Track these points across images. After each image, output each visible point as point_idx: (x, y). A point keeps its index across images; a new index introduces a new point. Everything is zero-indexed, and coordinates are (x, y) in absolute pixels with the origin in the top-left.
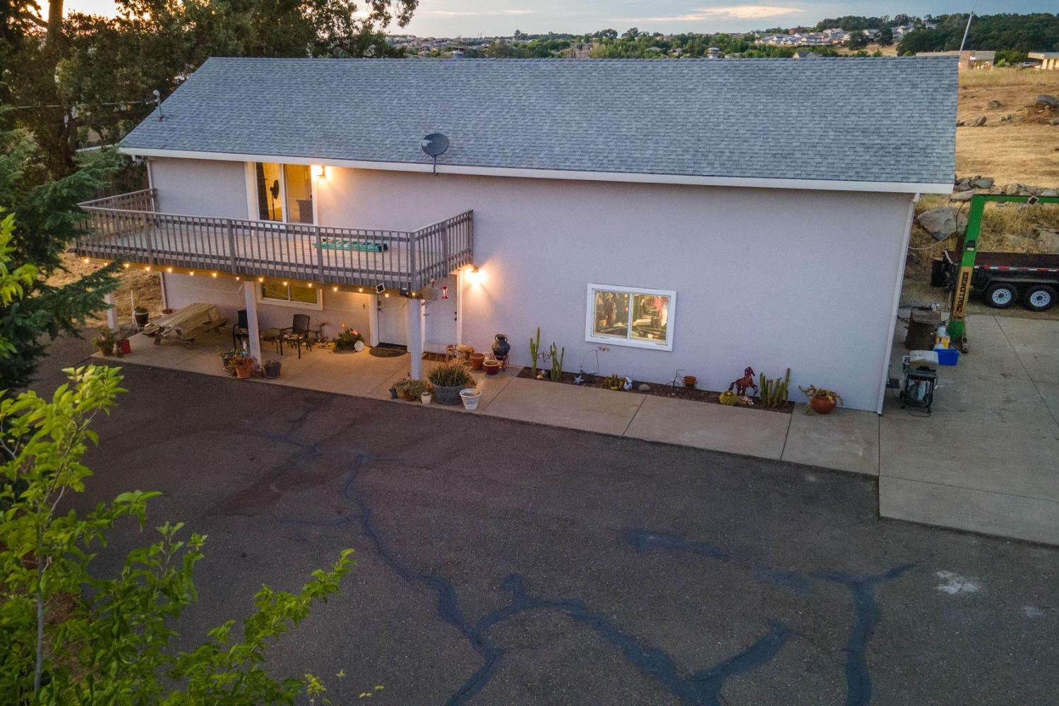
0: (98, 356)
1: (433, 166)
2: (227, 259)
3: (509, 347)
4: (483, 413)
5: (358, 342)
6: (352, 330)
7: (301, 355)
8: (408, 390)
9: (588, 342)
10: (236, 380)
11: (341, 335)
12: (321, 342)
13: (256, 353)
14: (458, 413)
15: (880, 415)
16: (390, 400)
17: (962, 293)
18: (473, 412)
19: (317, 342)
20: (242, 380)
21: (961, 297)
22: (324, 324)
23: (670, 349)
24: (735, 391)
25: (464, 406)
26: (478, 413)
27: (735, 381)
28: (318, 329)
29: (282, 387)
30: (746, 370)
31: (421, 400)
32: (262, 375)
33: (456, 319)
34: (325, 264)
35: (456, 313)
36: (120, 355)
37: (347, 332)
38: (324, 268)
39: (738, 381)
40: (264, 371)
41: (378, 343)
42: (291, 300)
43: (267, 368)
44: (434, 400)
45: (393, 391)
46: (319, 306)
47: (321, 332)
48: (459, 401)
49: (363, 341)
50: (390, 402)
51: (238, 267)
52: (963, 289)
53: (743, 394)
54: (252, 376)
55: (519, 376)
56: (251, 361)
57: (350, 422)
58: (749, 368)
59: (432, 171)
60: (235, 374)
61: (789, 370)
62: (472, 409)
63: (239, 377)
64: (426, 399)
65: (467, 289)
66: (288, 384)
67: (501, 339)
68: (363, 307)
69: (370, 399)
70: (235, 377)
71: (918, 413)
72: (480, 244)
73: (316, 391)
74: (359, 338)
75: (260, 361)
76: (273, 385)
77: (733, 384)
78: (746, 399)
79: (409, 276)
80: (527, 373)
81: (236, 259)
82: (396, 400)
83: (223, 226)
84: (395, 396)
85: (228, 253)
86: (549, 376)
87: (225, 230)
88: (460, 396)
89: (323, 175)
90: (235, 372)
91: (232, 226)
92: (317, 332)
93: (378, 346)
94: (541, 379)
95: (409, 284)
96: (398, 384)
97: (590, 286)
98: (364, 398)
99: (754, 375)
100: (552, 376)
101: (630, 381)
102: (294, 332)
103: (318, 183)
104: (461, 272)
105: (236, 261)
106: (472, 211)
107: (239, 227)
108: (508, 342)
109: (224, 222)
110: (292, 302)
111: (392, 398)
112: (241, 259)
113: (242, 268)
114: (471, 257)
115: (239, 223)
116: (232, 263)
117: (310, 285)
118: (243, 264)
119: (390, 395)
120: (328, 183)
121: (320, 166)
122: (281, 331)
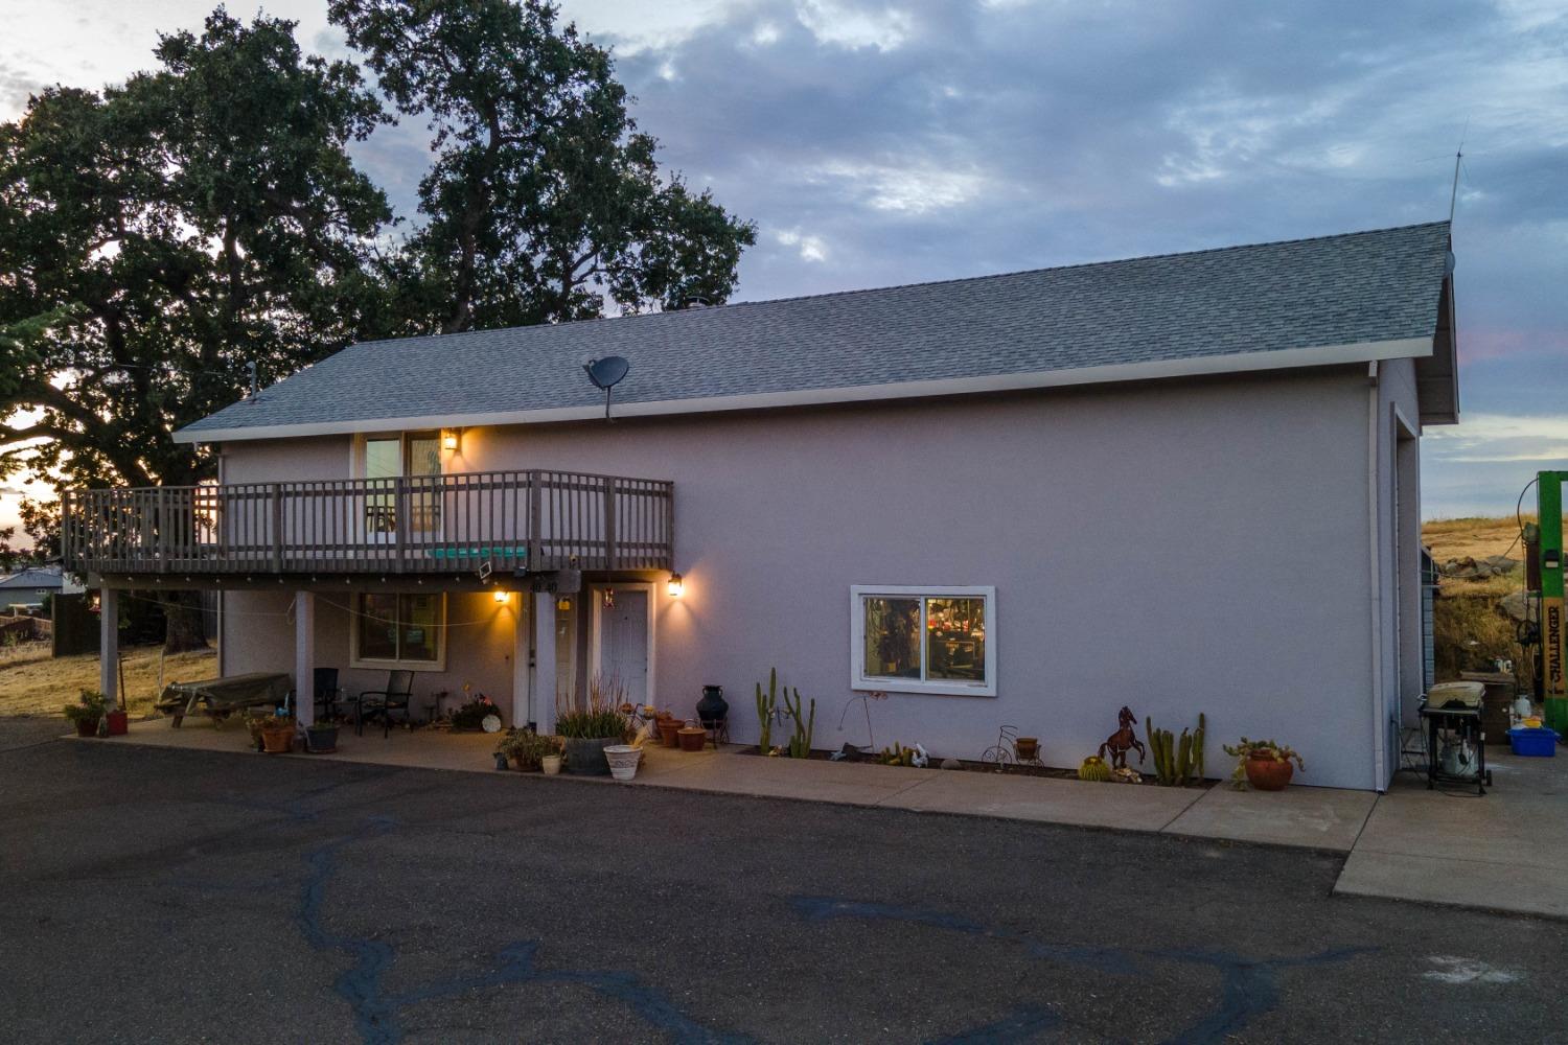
0: (73, 738)
1: (605, 407)
3: (725, 707)
5: (489, 716)
6: (483, 697)
9: (857, 691)
10: (257, 756)
11: (464, 707)
12: (434, 722)
15: (1381, 793)
16: (497, 772)
17: (1554, 645)
18: (625, 782)
19: (428, 723)
20: (271, 755)
21: (1554, 652)
23: (994, 694)
24: (1108, 759)
26: (634, 782)
27: (1106, 741)
28: (433, 704)
30: (1121, 714)
31: (541, 769)
32: (302, 746)
33: (647, 669)
35: (647, 658)
36: (102, 735)
37: (476, 702)
38: (404, 547)
39: (1111, 739)
40: (309, 741)
41: (525, 724)
42: (401, 658)
43: (315, 735)
44: (564, 767)
45: (499, 756)
46: (439, 664)
47: (437, 707)
49: (498, 716)
50: (498, 775)
51: (282, 561)
52: (1555, 638)
53: (1123, 765)
55: (739, 753)
58: (1126, 708)
59: (604, 416)
60: (262, 748)
61: (1202, 715)
62: (623, 777)
63: (266, 751)
64: (551, 765)
65: (663, 614)
67: (713, 691)
68: (504, 660)
70: (258, 753)
71: (1459, 794)
72: (685, 539)
74: (494, 710)
77: (1102, 747)
78: (1128, 772)
79: (528, 545)
80: (754, 751)
81: (280, 548)
82: (505, 773)
83: (267, 496)
85: (270, 542)
86: (788, 753)
88: (605, 755)
89: (458, 450)
90: (262, 742)
91: (280, 495)
92: (432, 709)
94: (777, 757)
97: (856, 589)
99: (1135, 722)
100: (795, 752)
101: (923, 752)
102: (387, 699)
103: (449, 462)
104: (654, 585)
105: (280, 552)
106: (672, 483)
107: (288, 494)
108: (723, 697)
109: (270, 489)
110: (402, 661)
111: (499, 769)
112: (288, 548)
113: (289, 562)
114: (669, 557)
115: (290, 488)
116: (275, 555)
117: (384, 580)
118: (290, 554)
119: (495, 763)
120: (466, 463)
121: (454, 435)
122: (362, 694)
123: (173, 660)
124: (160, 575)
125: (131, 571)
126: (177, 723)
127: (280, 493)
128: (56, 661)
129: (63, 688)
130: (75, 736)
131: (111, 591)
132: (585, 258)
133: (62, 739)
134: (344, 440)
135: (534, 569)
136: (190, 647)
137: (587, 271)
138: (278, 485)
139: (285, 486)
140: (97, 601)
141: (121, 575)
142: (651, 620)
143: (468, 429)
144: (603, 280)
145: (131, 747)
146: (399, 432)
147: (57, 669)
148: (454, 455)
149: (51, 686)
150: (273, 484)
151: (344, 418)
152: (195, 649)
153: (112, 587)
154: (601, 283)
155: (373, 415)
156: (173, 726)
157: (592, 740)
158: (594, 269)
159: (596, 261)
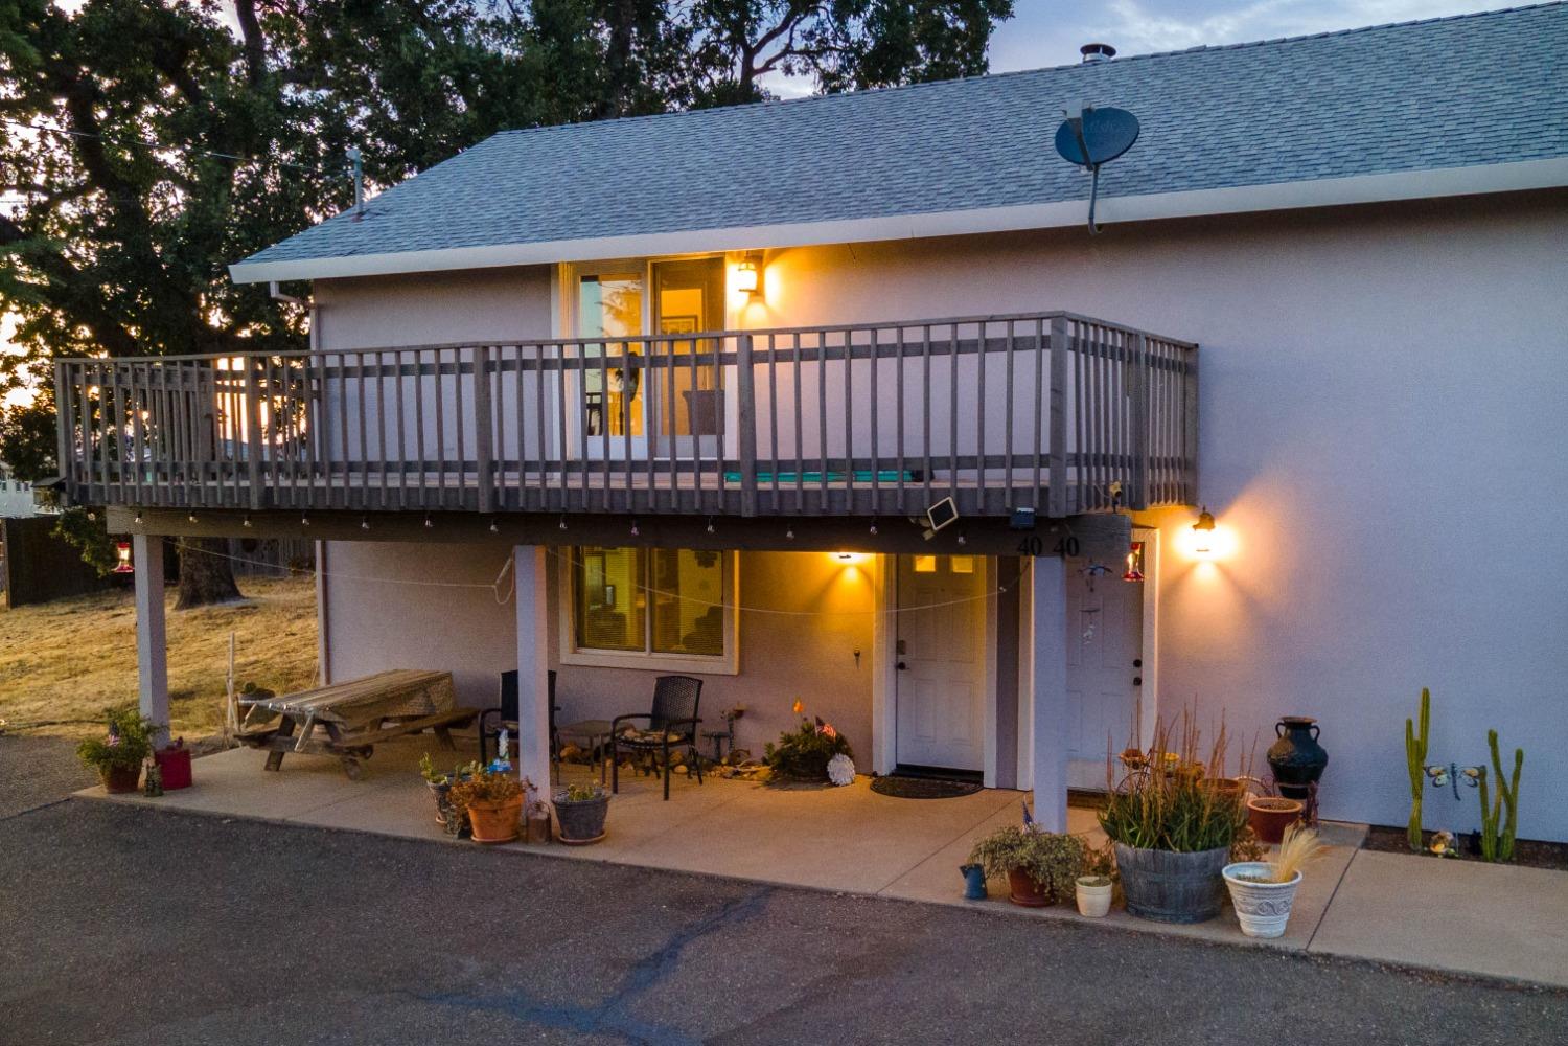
0: (97, 795)
1: (1087, 203)
2: (466, 467)
3: (1323, 755)
4: (1314, 948)
5: (839, 757)
6: (820, 723)
7: (671, 793)
8: (1030, 865)
10: (463, 849)
11: (788, 739)
12: (729, 764)
13: (535, 768)
14: (1218, 946)
16: (962, 903)
18: (1276, 945)
19: (720, 764)
20: (488, 847)
22: (740, 714)
25: (1236, 925)
26: (1296, 944)
28: (722, 727)
29: (604, 865)
31: (1072, 904)
32: (545, 831)
33: (1138, 682)
34: (763, 453)
35: (1138, 664)
36: (153, 790)
37: (808, 731)
38: (758, 468)
40: (555, 821)
41: (893, 764)
42: (653, 650)
43: (563, 809)
44: (1122, 903)
45: (973, 872)
46: (728, 662)
47: (730, 735)
48: (1216, 904)
49: (851, 757)
50: (963, 909)
51: (496, 491)
54: (517, 837)
55: (1367, 845)
56: (519, 789)
57: (833, 969)
59: (1084, 219)
60: (466, 833)
62: (1267, 931)
63: (476, 838)
64: (1093, 897)
65: (1176, 583)
66: (622, 859)
67: (1298, 729)
68: (853, 659)
69: (893, 900)
70: (464, 842)
72: (1221, 445)
73: (710, 879)
74: (839, 746)
75: (545, 793)
76: (579, 862)
79: (1042, 465)
80: (1387, 838)
81: (493, 466)
82: (981, 905)
83: (463, 368)
84: (979, 891)
85: (471, 454)
86: (1471, 847)
87: (468, 380)
88: (1224, 880)
89: (757, 293)
90: (467, 821)
91: (489, 367)
92: (719, 737)
93: (892, 774)
94: (1447, 856)
95: (1044, 491)
96: (992, 849)
98: (872, 899)
100: (1488, 847)
102: (655, 727)
103: (742, 315)
104: (1158, 532)
105: (492, 472)
106: (1197, 346)
107: (506, 365)
108: (1320, 742)
109: (467, 356)
110: (655, 655)
111: (971, 897)
112: (509, 466)
113: (511, 493)
114: (1189, 481)
115: (509, 354)
116: (480, 479)
117: (710, 529)
118: (512, 480)
119: (963, 884)
120: (770, 312)
121: (752, 266)
122: (615, 722)
123: (195, 618)
124: (250, 514)
125: (194, 505)
126: (275, 763)
127: (488, 365)
128: (14, 613)
129: (39, 666)
130: (98, 791)
131: (150, 539)
132: (772, 35)
133: (80, 798)
134: (543, 274)
135: (1052, 513)
136: (216, 597)
137: (778, 52)
138: (486, 349)
139: (499, 348)
140: (125, 554)
141: (177, 512)
142: (1152, 594)
143: (777, 253)
144: (795, 69)
145: (209, 819)
146: (643, 261)
147: (19, 628)
148: (751, 301)
149: (21, 663)
150: (474, 346)
151: (542, 237)
152: (223, 601)
153: (158, 532)
154: (793, 74)
155: (596, 231)
156: (267, 768)
157: (1193, 855)
158: (788, 50)
159: (791, 38)
